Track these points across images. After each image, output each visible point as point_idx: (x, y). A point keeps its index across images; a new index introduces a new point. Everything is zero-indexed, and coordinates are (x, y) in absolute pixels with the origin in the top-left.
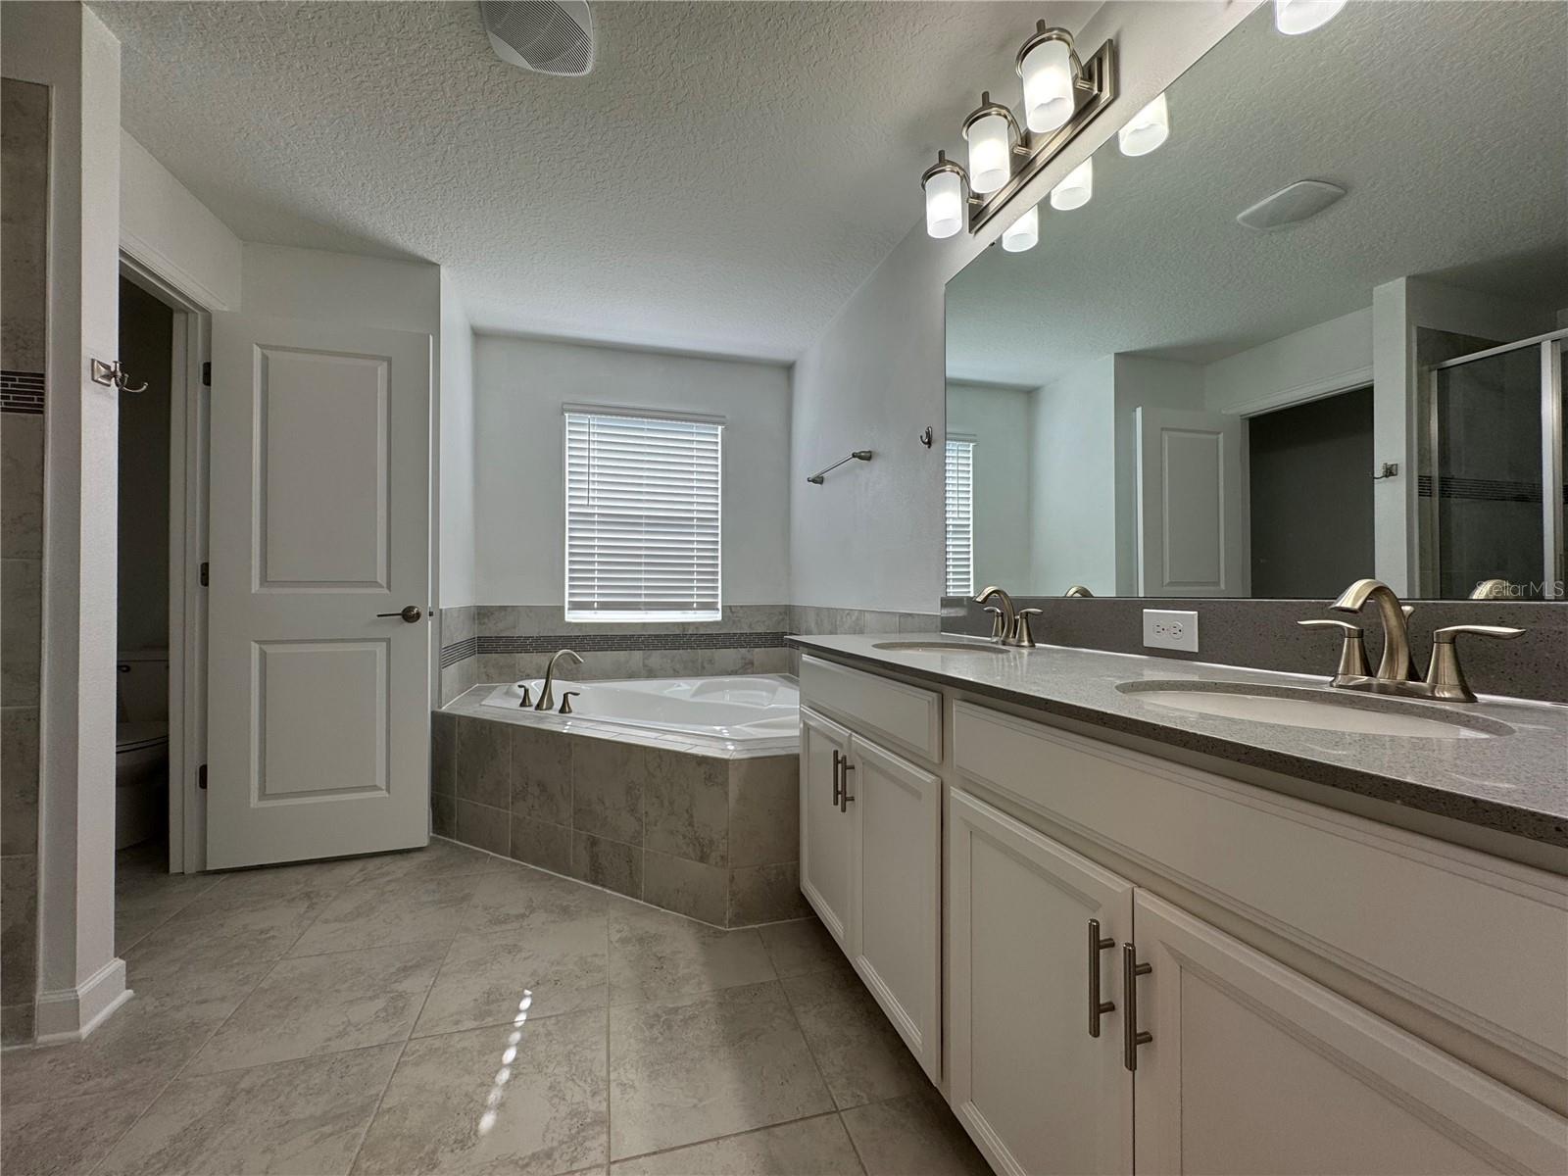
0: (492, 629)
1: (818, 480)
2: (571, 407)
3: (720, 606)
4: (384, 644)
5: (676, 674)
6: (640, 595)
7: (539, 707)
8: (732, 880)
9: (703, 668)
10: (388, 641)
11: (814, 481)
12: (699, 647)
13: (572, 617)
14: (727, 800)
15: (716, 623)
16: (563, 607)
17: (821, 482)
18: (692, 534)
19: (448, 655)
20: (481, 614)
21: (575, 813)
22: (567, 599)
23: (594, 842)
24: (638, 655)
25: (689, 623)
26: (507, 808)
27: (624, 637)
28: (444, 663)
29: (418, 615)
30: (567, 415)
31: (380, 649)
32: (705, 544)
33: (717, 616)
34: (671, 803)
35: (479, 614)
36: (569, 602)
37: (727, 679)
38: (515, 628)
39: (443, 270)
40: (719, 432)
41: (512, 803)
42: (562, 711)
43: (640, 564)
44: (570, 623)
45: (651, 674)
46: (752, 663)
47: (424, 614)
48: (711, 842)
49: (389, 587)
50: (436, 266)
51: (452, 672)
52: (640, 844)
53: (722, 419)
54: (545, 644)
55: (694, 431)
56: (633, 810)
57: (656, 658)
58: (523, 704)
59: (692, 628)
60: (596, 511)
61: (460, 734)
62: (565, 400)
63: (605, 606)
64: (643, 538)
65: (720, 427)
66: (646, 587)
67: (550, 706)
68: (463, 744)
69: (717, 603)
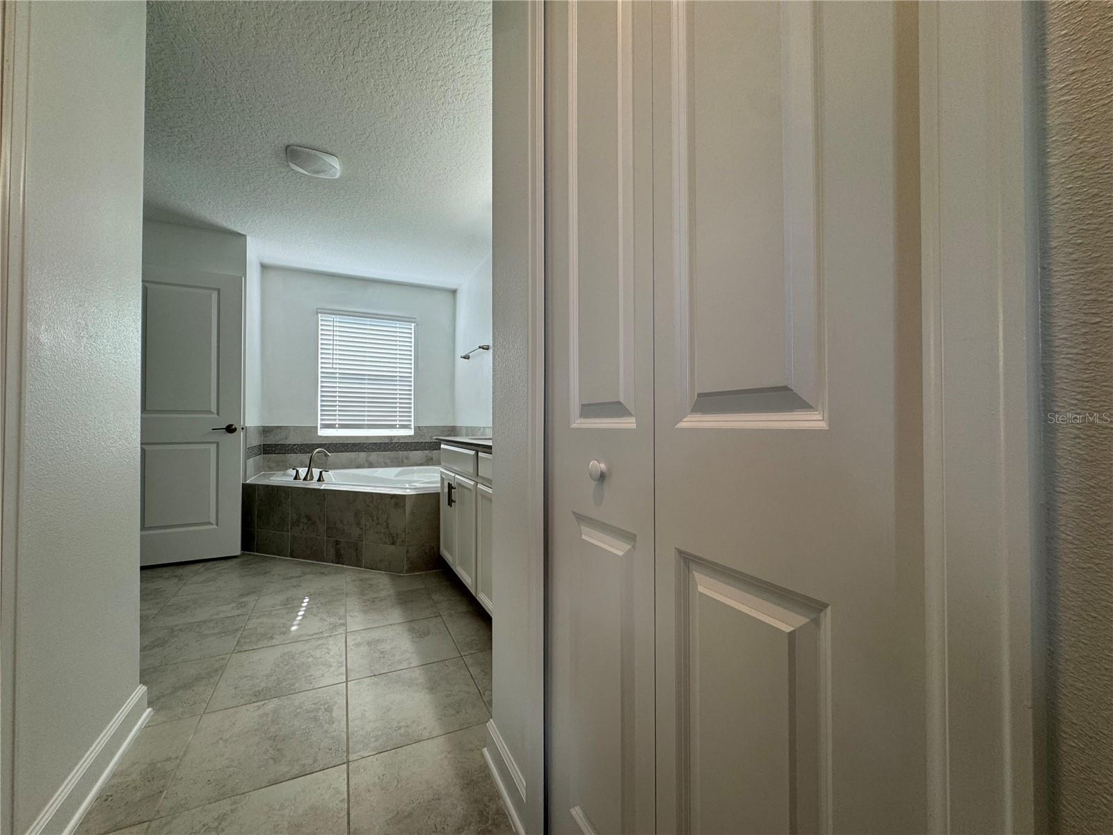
0: (272, 440)
1: (467, 357)
2: (322, 311)
3: (412, 427)
4: (215, 445)
5: (386, 466)
6: (364, 420)
7: (305, 479)
8: (408, 551)
9: (403, 462)
10: (218, 444)
11: (464, 358)
12: (400, 450)
13: (323, 433)
14: (405, 514)
15: (410, 436)
16: (317, 427)
17: (468, 358)
18: (396, 385)
19: (250, 452)
20: (265, 431)
21: (327, 529)
22: (319, 422)
23: (337, 543)
24: (363, 455)
25: (394, 437)
26: (288, 532)
27: (354, 445)
28: (247, 457)
29: (235, 429)
30: (320, 315)
31: (213, 448)
32: (403, 391)
33: (411, 432)
34: (378, 519)
35: (264, 431)
36: (321, 424)
37: (415, 468)
38: (286, 438)
39: (248, 237)
40: (413, 327)
41: (291, 529)
42: (319, 480)
43: (364, 402)
44: (321, 437)
45: (371, 465)
46: (432, 459)
47: (239, 429)
48: (397, 535)
49: (218, 414)
50: (244, 236)
51: (251, 461)
52: (362, 541)
53: (414, 320)
54: (306, 448)
55: (398, 326)
56: (358, 524)
57: (374, 456)
58: (296, 478)
59: (396, 438)
60: (337, 371)
61: (258, 495)
62: (319, 307)
63: (343, 426)
64: (367, 387)
65: (413, 325)
66: (368, 416)
67: (312, 478)
68: (260, 500)
69: (410, 425)
